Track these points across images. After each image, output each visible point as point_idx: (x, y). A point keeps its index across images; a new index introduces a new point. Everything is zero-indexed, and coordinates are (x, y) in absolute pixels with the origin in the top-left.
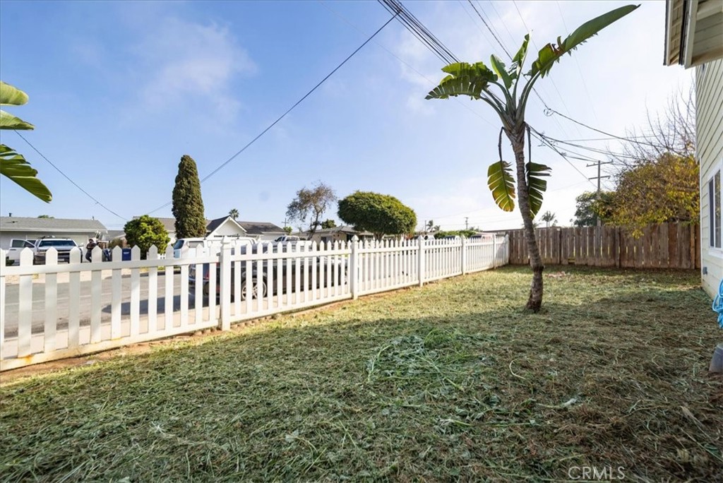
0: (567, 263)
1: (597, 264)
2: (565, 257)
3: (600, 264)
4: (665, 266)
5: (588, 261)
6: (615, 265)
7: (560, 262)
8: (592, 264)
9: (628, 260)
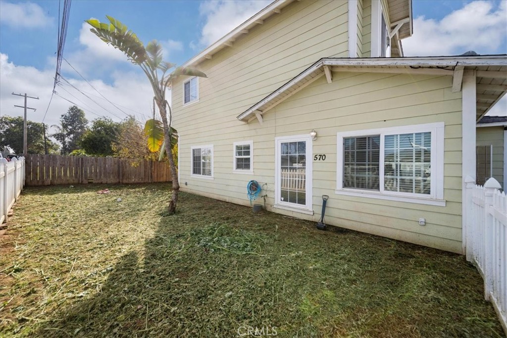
0: (87, 182)
1: (108, 182)
2: (86, 178)
3: (110, 182)
4: (142, 182)
5: (103, 181)
6: (119, 182)
7: (82, 182)
8: (105, 182)
9: (126, 179)
